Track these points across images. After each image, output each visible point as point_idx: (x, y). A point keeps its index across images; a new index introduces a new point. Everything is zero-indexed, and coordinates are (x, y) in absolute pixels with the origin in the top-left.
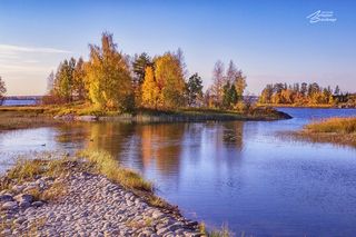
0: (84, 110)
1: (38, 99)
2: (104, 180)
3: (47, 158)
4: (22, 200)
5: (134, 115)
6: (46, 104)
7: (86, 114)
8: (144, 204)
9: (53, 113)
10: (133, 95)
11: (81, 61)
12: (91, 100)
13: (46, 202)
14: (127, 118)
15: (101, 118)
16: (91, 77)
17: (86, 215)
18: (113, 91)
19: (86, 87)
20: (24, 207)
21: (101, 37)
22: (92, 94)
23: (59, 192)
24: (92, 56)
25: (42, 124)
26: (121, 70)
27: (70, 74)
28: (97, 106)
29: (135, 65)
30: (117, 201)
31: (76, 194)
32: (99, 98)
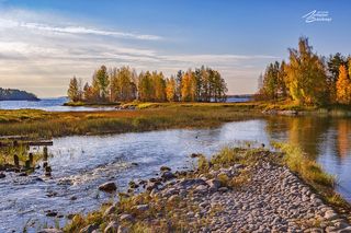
0: (286, 106)
1: (249, 97)
2: (287, 172)
3: (246, 147)
4: (212, 185)
5: (329, 110)
6: (257, 100)
7: (287, 109)
8: (318, 200)
9: (261, 108)
10: (328, 92)
11: (283, 63)
12: (291, 97)
13: (231, 189)
14: (323, 112)
15: (300, 113)
16: (291, 76)
17: (261, 206)
18: (310, 89)
19: (287, 86)
20: (212, 191)
21: (298, 41)
22: (292, 92)
23: (245, 180)
24: (291, 58)
25: (251, 118)
26: (317, 70)
27: (275, 75)
28: (296, 102)
29: (330, 65)
30: (293, 195)
31: (258, 183)
32: (298, 95)
